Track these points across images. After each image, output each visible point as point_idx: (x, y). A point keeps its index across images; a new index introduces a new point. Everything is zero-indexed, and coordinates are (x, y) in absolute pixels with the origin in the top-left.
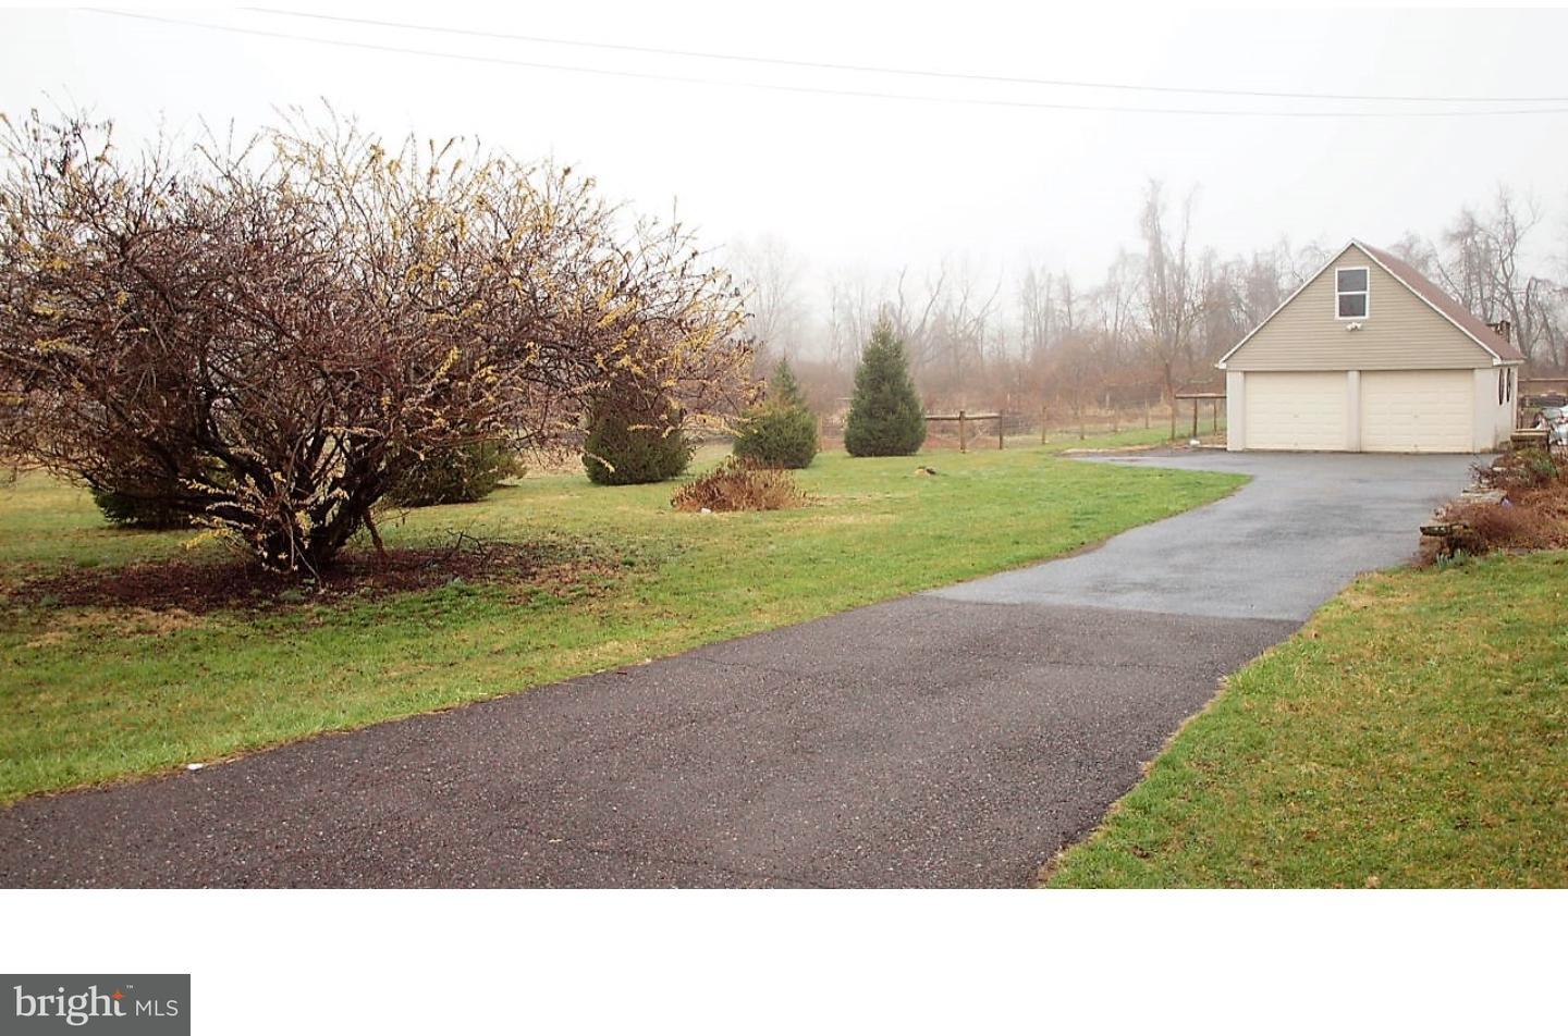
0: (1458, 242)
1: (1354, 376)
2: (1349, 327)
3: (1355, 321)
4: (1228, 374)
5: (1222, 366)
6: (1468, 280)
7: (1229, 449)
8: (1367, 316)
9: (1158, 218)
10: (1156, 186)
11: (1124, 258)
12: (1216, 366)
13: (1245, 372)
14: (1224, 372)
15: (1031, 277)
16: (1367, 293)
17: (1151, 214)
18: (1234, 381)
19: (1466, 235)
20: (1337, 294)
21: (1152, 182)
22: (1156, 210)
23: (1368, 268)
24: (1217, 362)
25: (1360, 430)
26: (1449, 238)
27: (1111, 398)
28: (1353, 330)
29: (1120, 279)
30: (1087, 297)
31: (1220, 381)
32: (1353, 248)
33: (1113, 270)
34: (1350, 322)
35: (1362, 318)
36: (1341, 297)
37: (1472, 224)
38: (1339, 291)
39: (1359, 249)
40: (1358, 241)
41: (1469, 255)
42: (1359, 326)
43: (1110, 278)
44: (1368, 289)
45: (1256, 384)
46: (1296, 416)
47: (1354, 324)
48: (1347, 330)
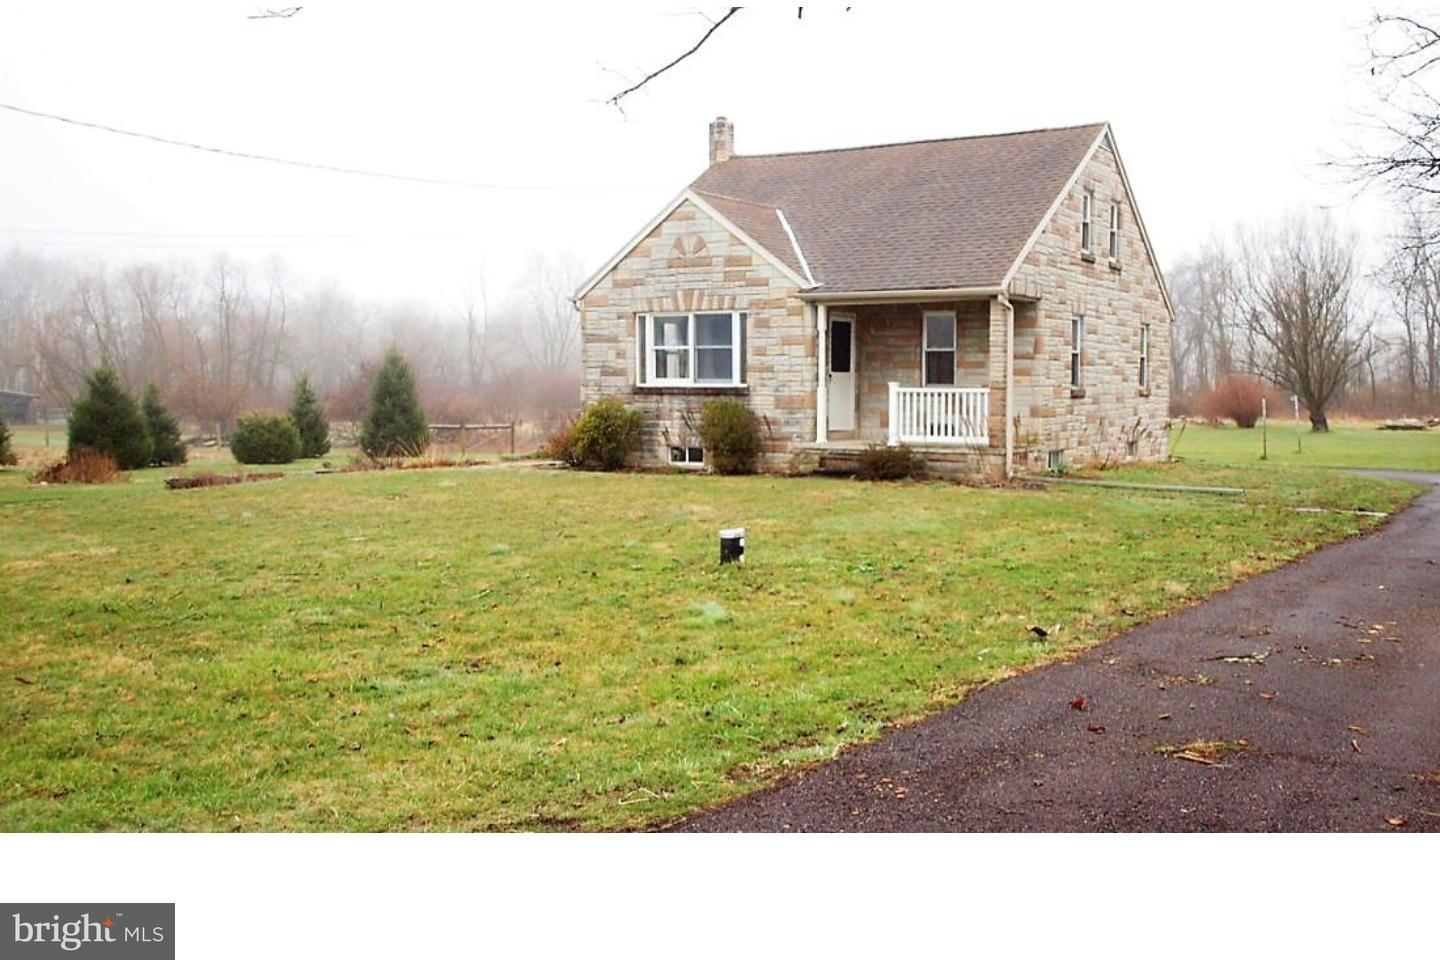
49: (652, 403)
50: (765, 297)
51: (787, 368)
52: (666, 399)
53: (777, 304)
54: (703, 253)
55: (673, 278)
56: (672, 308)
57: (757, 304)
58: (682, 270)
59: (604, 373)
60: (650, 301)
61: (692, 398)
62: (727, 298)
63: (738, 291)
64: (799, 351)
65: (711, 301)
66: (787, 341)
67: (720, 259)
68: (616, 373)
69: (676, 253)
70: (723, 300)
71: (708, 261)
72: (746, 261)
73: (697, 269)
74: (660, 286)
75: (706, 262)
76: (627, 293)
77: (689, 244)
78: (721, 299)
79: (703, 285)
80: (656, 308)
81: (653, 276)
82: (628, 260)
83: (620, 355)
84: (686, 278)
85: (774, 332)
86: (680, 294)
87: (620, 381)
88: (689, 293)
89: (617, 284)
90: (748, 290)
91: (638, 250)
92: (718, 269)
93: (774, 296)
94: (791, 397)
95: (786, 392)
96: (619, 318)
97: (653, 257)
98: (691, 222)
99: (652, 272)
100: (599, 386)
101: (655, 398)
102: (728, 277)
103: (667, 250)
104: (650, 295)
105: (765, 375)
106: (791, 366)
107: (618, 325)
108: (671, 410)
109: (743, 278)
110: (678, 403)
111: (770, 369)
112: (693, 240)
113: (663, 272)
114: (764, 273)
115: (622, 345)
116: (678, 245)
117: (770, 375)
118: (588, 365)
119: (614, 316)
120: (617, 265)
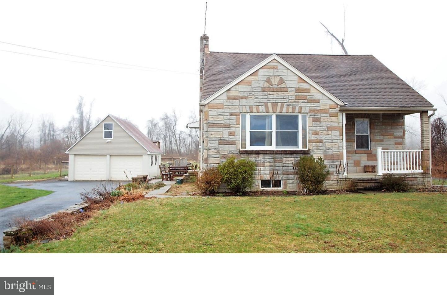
0: (164, 120)
1: (108, 157)
2: (107, 141)
3: (109, 139)
4: (69, 156)
5: (67, 152)
6: (166, 131)
7: (69, 180)
8: (112, 138)
9: (82, 108)
10: (82, 98)
11: (74, 119)
12: (65, 152)
13: (75, 155)
14: (68, 154)
15: (44, 123)
16: (113, 131)
17: (80, 107)
18: (71, 158)
19: (166, 119)
20: (104, 131)
21: (81, 97)
22: (81, 105)
23: (113, 123)
24: (66, 151)
25: (110, 174)
26: (161, 119)
27: (57, 162)
28: (108, 142)
29: (72, 125)
30: (61, 130)
31: (66, 158)
32: (109, 117)
33: (70, 122)
34: (107, 140)
35: (111, 138)
36: (105, 132)
37: (167, 116)
38: (104, 130)
39: (111, 117)
40: (111, 115)
41: (166, 124)
42: (110, 141)
43: (69, 124)
44: (113, 129)
45: (79, 159)
46: (91, 169)
47: (108, 141)
48: (106, 142)
49: (252, 159)
50: (318, 108)
51: (330, 141)
52: (261, 156)
53: (325, 111)
54: (283, 85)
55: (265, 97)
56: (265, 111)
57: (314, 111)
58: (271, 93)
59: (220, 143)
60: (251, 107)
61: (277, 155)
62: (297, 108)
63: (303, 104)
64: (337, 133)
65: (288, 109)
66: (329, 129)
67: (293, 89)
68: (229, 143)
69: (267, 85)
70: (295, 108)
71: (285, 89)
72: (308, 91)
73: (280, 93)
74: (258, 100)
75: (285, 90)
76: (236, 103)
77: (275, 81)
78: (294, 108)
79: (283, 101)
80: (255, 110)
81: (253, 95)
82: (237, 86)
83: (231, 134)
84: (274, 97)
85: (324, 124)
86: (270, 105)
87: (232, 147)
88: (275, 105)
89: (229, 98)
90: (309, 104)
91: (244, 81)
92: (291, 93)
93: (322, 107)
94: (332, 155)
95: (330, 152)
96: (231, 115)
97: (252, 86)
98: (276, 70)
99: (253, 93)
100: (218, 151)
101: (255, 156)
102: (297, 97)
103: (262, 83)
104: (252, 104)
105: (318, 144)
106: (332, 140)
107: (230, 119)
108: (264, 162)
109: (306, 99)
110: (268, 158)
111: (321, 141)
112: (278, 79)
113: (261, 93)
114: (318, 96)
115: (233, 129)
116: (268, 81)
117: (321, 144)
118: (209, 139)
119: (228, 114)
120: (230, 89)
